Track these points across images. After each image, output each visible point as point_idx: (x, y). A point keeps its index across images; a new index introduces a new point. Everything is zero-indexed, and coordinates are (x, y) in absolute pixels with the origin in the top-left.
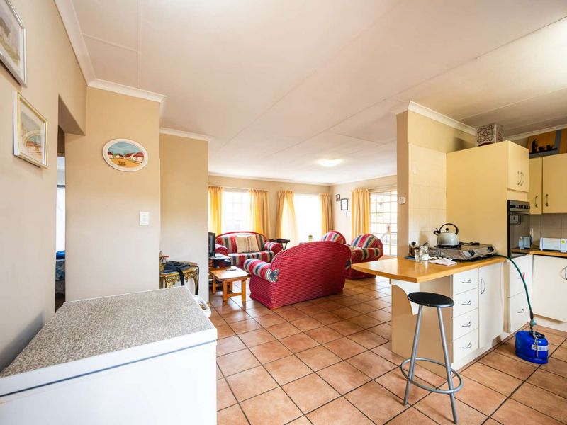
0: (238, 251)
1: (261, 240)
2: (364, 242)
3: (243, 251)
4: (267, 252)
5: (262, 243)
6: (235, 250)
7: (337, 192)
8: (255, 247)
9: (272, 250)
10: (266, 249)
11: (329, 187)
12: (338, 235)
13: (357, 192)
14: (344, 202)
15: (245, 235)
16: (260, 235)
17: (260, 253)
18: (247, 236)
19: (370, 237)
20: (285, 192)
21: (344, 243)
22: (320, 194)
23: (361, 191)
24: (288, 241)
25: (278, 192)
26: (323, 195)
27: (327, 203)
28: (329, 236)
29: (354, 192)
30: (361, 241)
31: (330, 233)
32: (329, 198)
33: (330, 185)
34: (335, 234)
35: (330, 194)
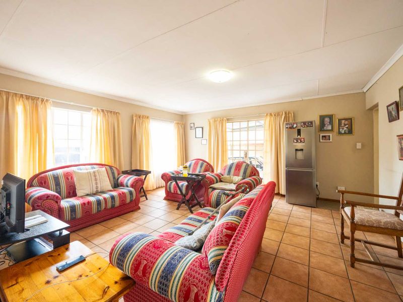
0: (79, 192)
1: (113, 173)
2: (239, 170)
3: (88, 192)
4: (125, 190)
5: (114, 178)
6: (72, 193)
7: (191, 120)
8: (107, 184)
9: (132, 186)
10: (122, 185)
11: (182, 116)
12: (205, 164)
13: (215, 121)
14: (199, 131)
15: (89, 169)
16: (111, 167)
17: (115, 194)
18: (92, 171)
19: (244, 165)
20: (141, 116)
21: (213, 171)
22: (175, 122)
23: (219, 119)
24: (150, 172)
25: (133, 115)
26: (178, 124)
27: (181, 131)
28: (195, 164)
29: (211, 121)
30: (236, 169)
31: (194, 161)
32: (183, 126)
33: (183, 114)
34: (201, 162)
35: (184, 123)
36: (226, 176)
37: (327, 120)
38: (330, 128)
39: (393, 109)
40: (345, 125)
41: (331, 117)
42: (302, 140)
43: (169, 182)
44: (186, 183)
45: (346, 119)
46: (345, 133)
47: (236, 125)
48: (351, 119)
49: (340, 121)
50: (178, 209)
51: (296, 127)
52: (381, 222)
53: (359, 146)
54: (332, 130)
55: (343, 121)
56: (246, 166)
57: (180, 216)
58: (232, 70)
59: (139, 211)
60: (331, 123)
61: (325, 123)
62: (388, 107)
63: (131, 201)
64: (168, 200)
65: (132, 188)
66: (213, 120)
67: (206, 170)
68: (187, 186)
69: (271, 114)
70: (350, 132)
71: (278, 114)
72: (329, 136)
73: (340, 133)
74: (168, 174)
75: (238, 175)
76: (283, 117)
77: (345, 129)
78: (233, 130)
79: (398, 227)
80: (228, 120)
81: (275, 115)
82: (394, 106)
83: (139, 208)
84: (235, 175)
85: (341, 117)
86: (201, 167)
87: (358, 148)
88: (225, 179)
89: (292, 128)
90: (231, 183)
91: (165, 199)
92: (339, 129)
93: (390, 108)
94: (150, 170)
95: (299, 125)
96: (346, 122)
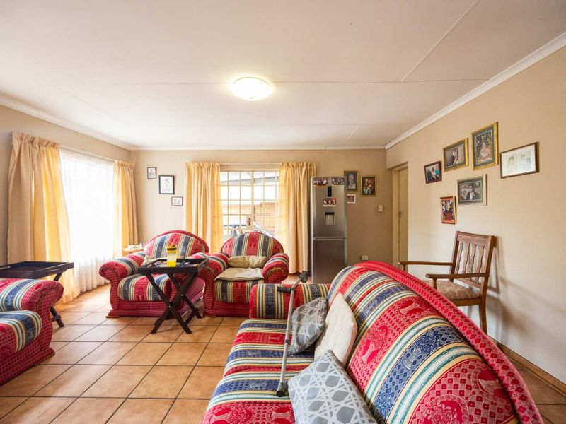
2: (255, 245)
7: (147, 162)
9: (29, 305)
12: (192, 240)
13: (199, 167)
19: (261, 237)
20: (37, 141)
21: (207, 251)
22: (116, 162)
23: (206, 165)
24: (71, 266)
25: (11, 135)
26: (122, 165)
27: (130, 179)
28: (172, 240)
29: (192, 167)
30: (250, 245)
31: (169, 235)
32: (131, 171)
33: (132, 149)
34: (183, 236)
35: (133, 165)
36: (233, 257)
37: (351, 177)
38: (354, 187)
39: (433, 169)
40: (369, 184)
41: (355, 174)
42: (333, 201)
43: (123, 282)
44: (164, 278)
45: (369, 178)
46: (368, 194)
47: (234, 176)
48: (374, 178)
49: (364, 179)
50: (154, 332)
51: (326, 183)
52: (455, 293)
53: (380, 208)
54: (356, 190)
55: (367, 180)
56: (265, 239)
57: (169, 345)
58: (276, 82)
59: (54, 360)
60: (355, 180)
61: (350, 180)
62: (425, 166)
63: (29, 343)
64: (120, 316)
65: (30, 309)
66: (196, 164)
67: (196, 250)
68: (168, 283)
69: (288, 164)
70: (373, 192)
71: (297, 165)
72: (353, 197)
73: (364, 193)
74: (117, 265)
75: (255, 253)
76: (304, 170)
77: (369, 189)
78: (228, 183)
79: (469, 295)
80: (222, 166)
81: (293, 166)
82: (436, 167)
83: (52, 353)
84: (249, 253)
85: (365, 175)
86: (186, 244)
87: (379, 210)
88: (235, 263)
89: (321, 184)
90: (247, 268)
91: (111, 316)
92: (363, 188)
93: (430, 168)
94: (70, 262)
95: (330, 181)
96: (370, 182)
